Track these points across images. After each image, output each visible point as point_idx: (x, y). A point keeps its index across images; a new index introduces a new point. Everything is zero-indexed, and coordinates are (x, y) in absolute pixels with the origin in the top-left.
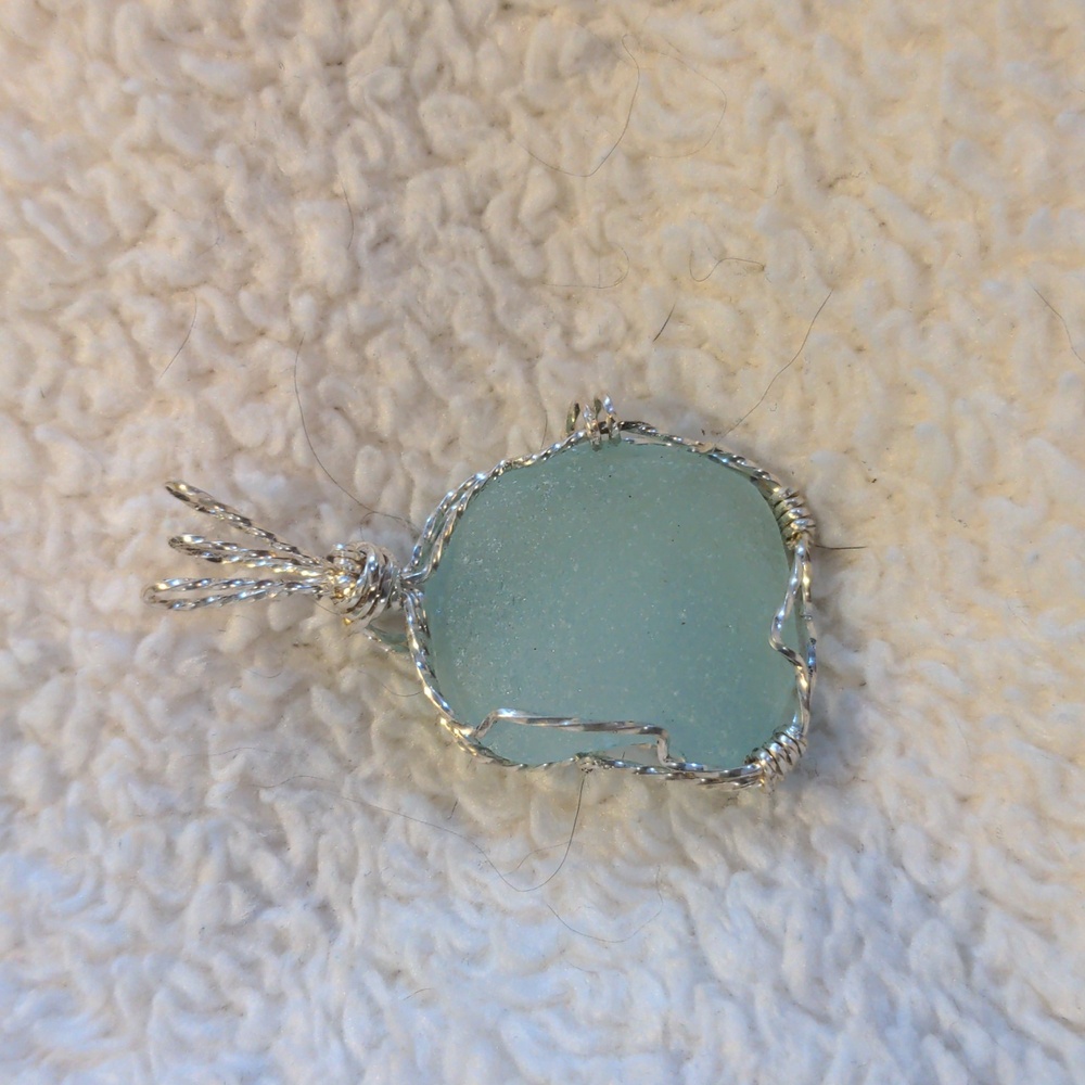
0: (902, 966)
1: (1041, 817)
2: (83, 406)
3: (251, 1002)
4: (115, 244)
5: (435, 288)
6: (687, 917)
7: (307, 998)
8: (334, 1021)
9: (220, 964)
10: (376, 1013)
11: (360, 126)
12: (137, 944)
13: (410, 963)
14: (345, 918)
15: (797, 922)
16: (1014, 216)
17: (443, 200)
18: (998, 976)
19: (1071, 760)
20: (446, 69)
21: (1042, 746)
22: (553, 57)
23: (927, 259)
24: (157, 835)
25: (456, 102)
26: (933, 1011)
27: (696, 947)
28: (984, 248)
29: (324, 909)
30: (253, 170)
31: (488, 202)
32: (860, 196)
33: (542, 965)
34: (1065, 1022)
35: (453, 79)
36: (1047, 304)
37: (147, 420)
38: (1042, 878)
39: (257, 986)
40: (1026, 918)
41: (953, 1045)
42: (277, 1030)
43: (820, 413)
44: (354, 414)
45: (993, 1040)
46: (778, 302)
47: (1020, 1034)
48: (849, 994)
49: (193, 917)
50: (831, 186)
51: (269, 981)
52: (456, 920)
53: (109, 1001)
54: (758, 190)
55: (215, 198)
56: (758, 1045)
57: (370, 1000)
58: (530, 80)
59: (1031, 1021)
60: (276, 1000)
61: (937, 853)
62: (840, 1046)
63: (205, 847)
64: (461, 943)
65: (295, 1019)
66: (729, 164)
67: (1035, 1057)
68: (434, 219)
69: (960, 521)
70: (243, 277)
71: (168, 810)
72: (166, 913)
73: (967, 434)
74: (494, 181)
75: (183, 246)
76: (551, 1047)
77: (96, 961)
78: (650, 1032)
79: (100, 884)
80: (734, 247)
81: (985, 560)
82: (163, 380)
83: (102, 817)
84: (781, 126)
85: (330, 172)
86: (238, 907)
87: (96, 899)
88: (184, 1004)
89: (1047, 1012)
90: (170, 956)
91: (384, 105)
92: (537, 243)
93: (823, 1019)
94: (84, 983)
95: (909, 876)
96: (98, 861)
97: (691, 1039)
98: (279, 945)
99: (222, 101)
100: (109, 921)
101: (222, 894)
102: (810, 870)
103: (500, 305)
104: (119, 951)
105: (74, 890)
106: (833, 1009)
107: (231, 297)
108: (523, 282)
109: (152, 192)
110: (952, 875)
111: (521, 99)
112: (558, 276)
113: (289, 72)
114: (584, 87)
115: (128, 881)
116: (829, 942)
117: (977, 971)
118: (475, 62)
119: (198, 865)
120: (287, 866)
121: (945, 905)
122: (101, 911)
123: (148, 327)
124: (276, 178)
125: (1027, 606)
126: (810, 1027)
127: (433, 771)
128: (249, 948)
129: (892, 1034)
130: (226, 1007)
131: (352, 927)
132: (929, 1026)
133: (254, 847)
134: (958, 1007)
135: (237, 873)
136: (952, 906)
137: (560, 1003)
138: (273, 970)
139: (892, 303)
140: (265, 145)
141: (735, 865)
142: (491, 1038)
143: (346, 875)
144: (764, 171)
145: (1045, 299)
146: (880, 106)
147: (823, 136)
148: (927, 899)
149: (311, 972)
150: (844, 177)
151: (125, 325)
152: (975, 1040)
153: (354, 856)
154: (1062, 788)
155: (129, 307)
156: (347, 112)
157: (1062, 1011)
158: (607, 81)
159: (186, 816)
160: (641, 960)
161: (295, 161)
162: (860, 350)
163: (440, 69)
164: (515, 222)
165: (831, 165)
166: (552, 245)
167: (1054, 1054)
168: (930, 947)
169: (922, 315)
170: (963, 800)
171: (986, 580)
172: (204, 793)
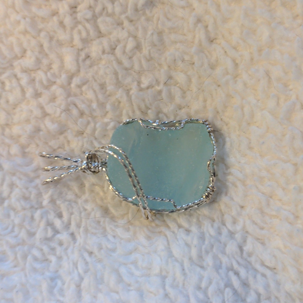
0: (224, 253)
1: (262, 212)
2: (8, 102)
3: (53, 259)
4: (16, 57)
5: (101, 72)
6: (168, 241)
7: (68, 258)
8: (75, 265)
9: (45, 249)
10: (87, 263)
11: (80, 27)
12: (23, 243)
13: (96, 251)
14: (78, 237)
15: (195, 242)
16: (260, 50)
17: (103, 47)
18: (250, 255)
19: (271, 197)
20: (105, 9)
21: (263, 193)
22: (136, 5)
23: (237, 62)
24: (29, 214)
25: (108, 19)
26: (232, 264)
27: (169, 248)
28: (252, 59)
29: (72, 234)
30: (51, 38)
31: (117, 46)
32: (220, 44)
33: (131, 253)
34: (268, 267)
35: (107, 12)
36: (268, 75)
37: (24, 106)
38: (262, 228)
39: (55, 254)
40: (258, 239)
41: (237, 274)
42: (60, 266)
43: (209, 102)
44: (79, 106)
45: (248, 272)
46: (198, 73)
47: (256, 270)
48: (209, 260)
49: (38, 236)
50: (212, 41)
51: (58, 253)
52: (108, 240)
53: (16, 258)
54: (193, 42)
55: (41, 46)
56: (185, 274)
57: (85, 260)
58: (129, 12)
59: (258, 267)
60: (60, 258)
61: (235, 222)
62: (206, 274)
63: (42, 218)
64: (109, 246)
65: (65, 263)
66: (185, 35)
67: (259, 276)
68: (100, 53)
69: (244, 132)
70: (50, 68)
71: (32, 207)
72: (31, 234)
73: (247, 109)
74: (119, 41)
75: (33, 59)
76: (132, 274)
77: (12, 247)
78: (156, 270)
79: (13, 227)
80: (186, 58)
81: (250, 143)
82: (28, 95)
83: (14, 209)
84: (199, 25)
85: (72, 39)
86: (50, 233)
87: (12, 231)
88: (36, 259)
89: (263, 264)
90: (32, 246)
91: (87, 20)
92: (130, 58)
93: (202, 267)
94: (9, 253)
95: (227, 228)
96: (13, 221)
97: (167, 272)
98: (61, 244)
99: (43, 19)
100: (16, 237)
101: (46, 230)
102: (200, 227)
103: (120, 76)
104: (18, 245)
105: (7, 229)
106: (205, 264)
107: (46, 73)
108: (126, 69)
109: (25, 45)
110: (239, 227)
111: (127, 17)
112: (137, 67)
113: (61, 11)
114: (144, 14)
115: (21, 226)
116: (204, 247)
117: (245, 253)
118: (114, 7)
119: (40, 221)
120: (63, 222)
121: (236, 236)
122: (14, 234)
123: (24, 81)
124: (58, 41)
125: (261, 156)
126: (198, 269)
127: (102, 200)
128: (53, 244)
129: (220, 271)
130: (47, 260)
131: (80, 240)
132: (230, 269)
133: (55, 217)
134: (238, 263)
135: (50, 224)
136: (238, 236)
137: (135, 263)
138: (59, 250)
139: (228, 73)
140: (55, 32)
141: (180, 226)
142: (117, 272)
143: (78, 226)
144: (194, 37)
145: (267, 74)
146: (225, 20)
147: (210, 28)
148: (232, 234)
149: (69, 251)
150: (216, 39)
151: (18, 80)
152: (243, 272)
153: (81, 221)
154: (268, 205)
155: (19, 75)
156: (77, 23)
157: (267, 264)
158: (151, 12)
159: (37, 209)
160: (155, 252)
161: (62, 36)
162: (219, 86)
163: (104, 9)
164: (124, 52)
165: (212, 35)
166: (135, 59)
167: (264, 275)
168: (231, 247)
169: (236, 77)
170: (242, 207)
171: (251, 148)
172: (41, 203)
